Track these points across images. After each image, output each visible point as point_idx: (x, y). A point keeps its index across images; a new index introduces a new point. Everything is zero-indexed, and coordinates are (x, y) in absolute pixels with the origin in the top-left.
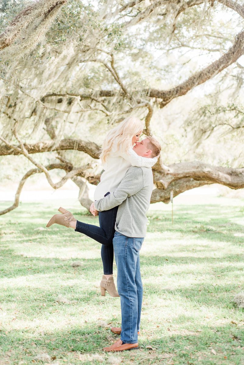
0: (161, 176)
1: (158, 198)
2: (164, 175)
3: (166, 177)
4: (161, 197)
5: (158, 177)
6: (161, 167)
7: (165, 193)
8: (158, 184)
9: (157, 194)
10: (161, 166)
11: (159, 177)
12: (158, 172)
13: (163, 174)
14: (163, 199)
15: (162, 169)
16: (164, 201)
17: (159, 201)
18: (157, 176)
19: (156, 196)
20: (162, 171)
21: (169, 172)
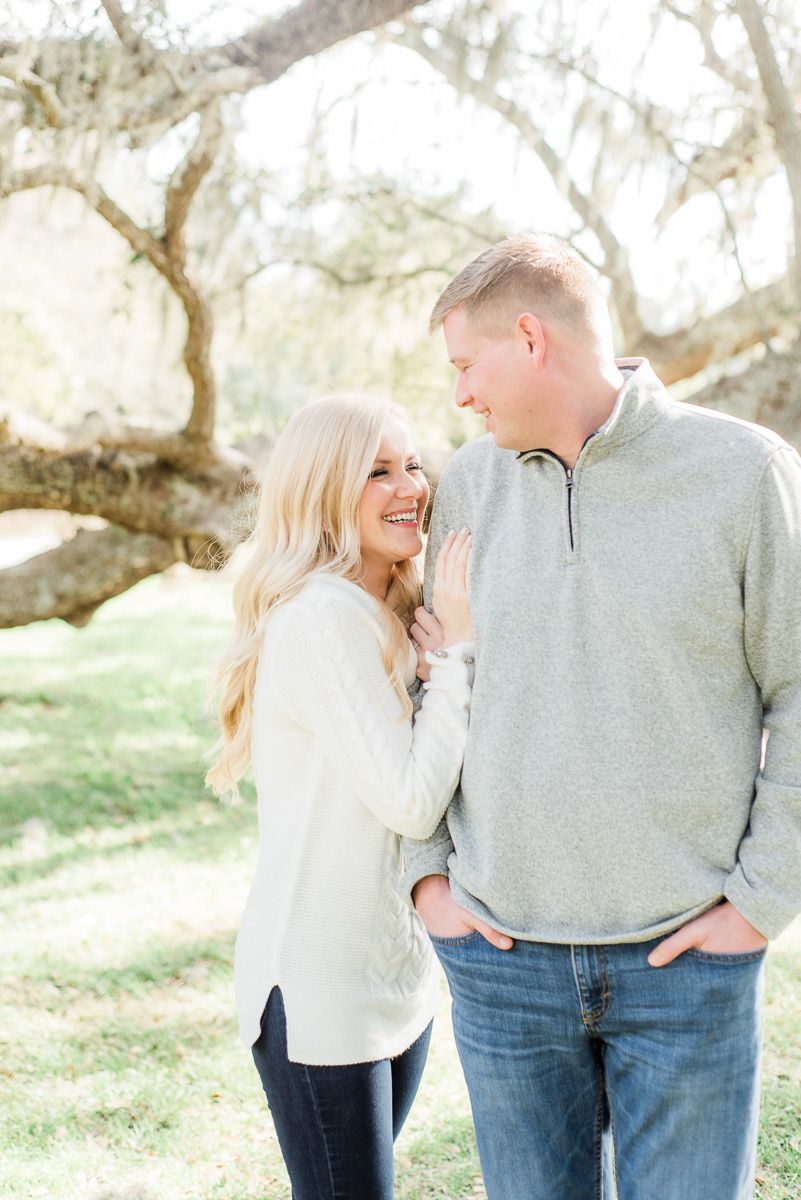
0: (208, 502)
1: (46, 601)
2: (224, 494)
3: (231, 505)
4: (61, 598)
5: (191, 508)
6: (208, 450)
7: (81, 579)
8: (194, 544)
9: (43, 584)
10: (210, 445)
11: (200, 507)
12: (191, 480)
13: (216, 492)
14: (65, 608)
15: (215, 463)
16: (69, 618)
17: (44, 618)
18: (185, 501)
19: (35, 593)
20: (214, 473)
21: (245, 479)
